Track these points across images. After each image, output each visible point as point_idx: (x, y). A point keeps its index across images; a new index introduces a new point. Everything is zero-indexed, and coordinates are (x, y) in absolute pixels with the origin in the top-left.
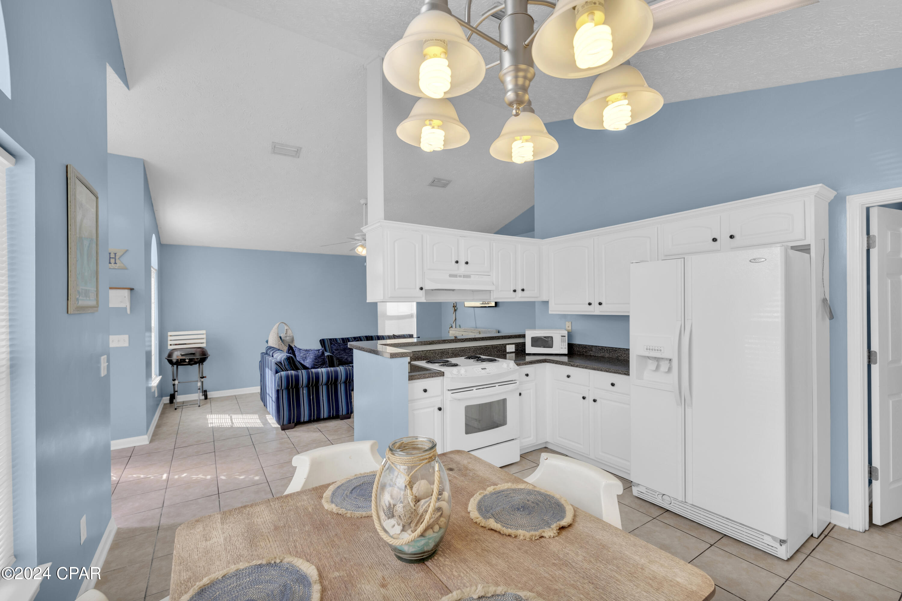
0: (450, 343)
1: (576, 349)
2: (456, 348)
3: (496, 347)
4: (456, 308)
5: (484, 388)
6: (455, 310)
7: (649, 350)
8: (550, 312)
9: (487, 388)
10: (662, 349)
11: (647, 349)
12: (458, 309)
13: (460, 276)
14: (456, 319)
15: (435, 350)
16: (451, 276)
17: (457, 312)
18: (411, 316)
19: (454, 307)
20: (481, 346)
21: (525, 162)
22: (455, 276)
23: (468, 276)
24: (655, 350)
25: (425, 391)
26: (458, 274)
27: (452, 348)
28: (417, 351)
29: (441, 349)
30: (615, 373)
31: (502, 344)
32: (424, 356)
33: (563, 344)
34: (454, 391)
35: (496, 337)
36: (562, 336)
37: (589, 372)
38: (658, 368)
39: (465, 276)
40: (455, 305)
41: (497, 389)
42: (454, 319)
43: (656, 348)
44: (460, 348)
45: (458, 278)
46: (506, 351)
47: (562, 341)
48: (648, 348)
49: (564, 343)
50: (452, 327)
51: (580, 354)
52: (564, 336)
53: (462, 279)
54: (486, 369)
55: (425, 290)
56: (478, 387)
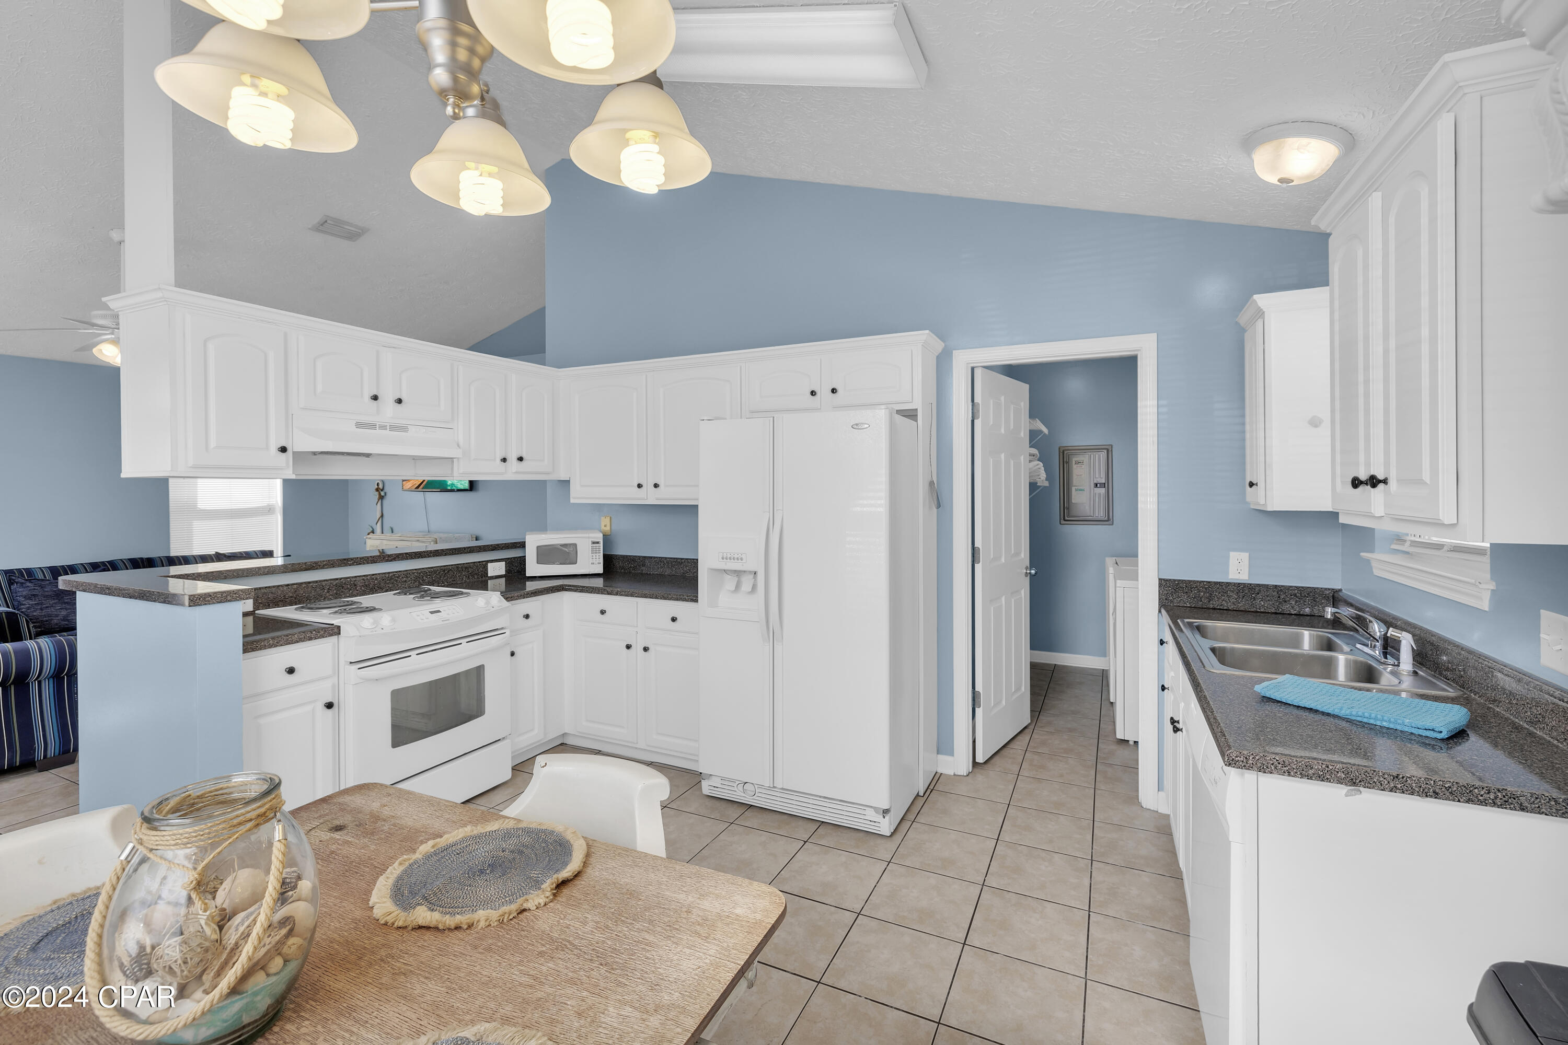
0: (360, 564)
1: (618, 564)
2: (373, 575)
3: (466, 568)
4: (382, 494)
5: (439, 649)
6: (381, 498)
7: (726, 559)
8: (572, 501)
9: (441, 648)
10: (743, 556)
11: (723, 559)
12: (388, 494)
13: (383, 427)
14: (382, 516)
15: (320, 581)
16: (359, 425)
17: (385, 502)
18: (269, 510)
19: (377, 490)
20: (432, 568)
21: (486, 215)
22: (372, 426)
23: (403, 429)
24: (734, 559)
25: (291, 671)
26: (378, 423)
27: (364, 576)
28: (274, 587)
29: (337, 579)
30: (677, 600)
31: (479, 562)
32: (291, 595)
33: (594, 557)
34: (362, 663)
35: (465, 548)
36: (594, 543)
37: (637, 603)
38: (738, 586)
39: (393, 428)
40: (381, 486)
41: (466, 649)
42: (379, 515)
43: (736, 556)
44: (385, 573)
45: (378, 431)
46: (487, 574)
47: (594, 551)
48: (725, 557)
49: (597, 555)
50: (373, 532)
51: (625, 573)
52: (598, 543)
53: (387, 432)
54: (439, 611)
55: (294, 453)
56: (423, 650)
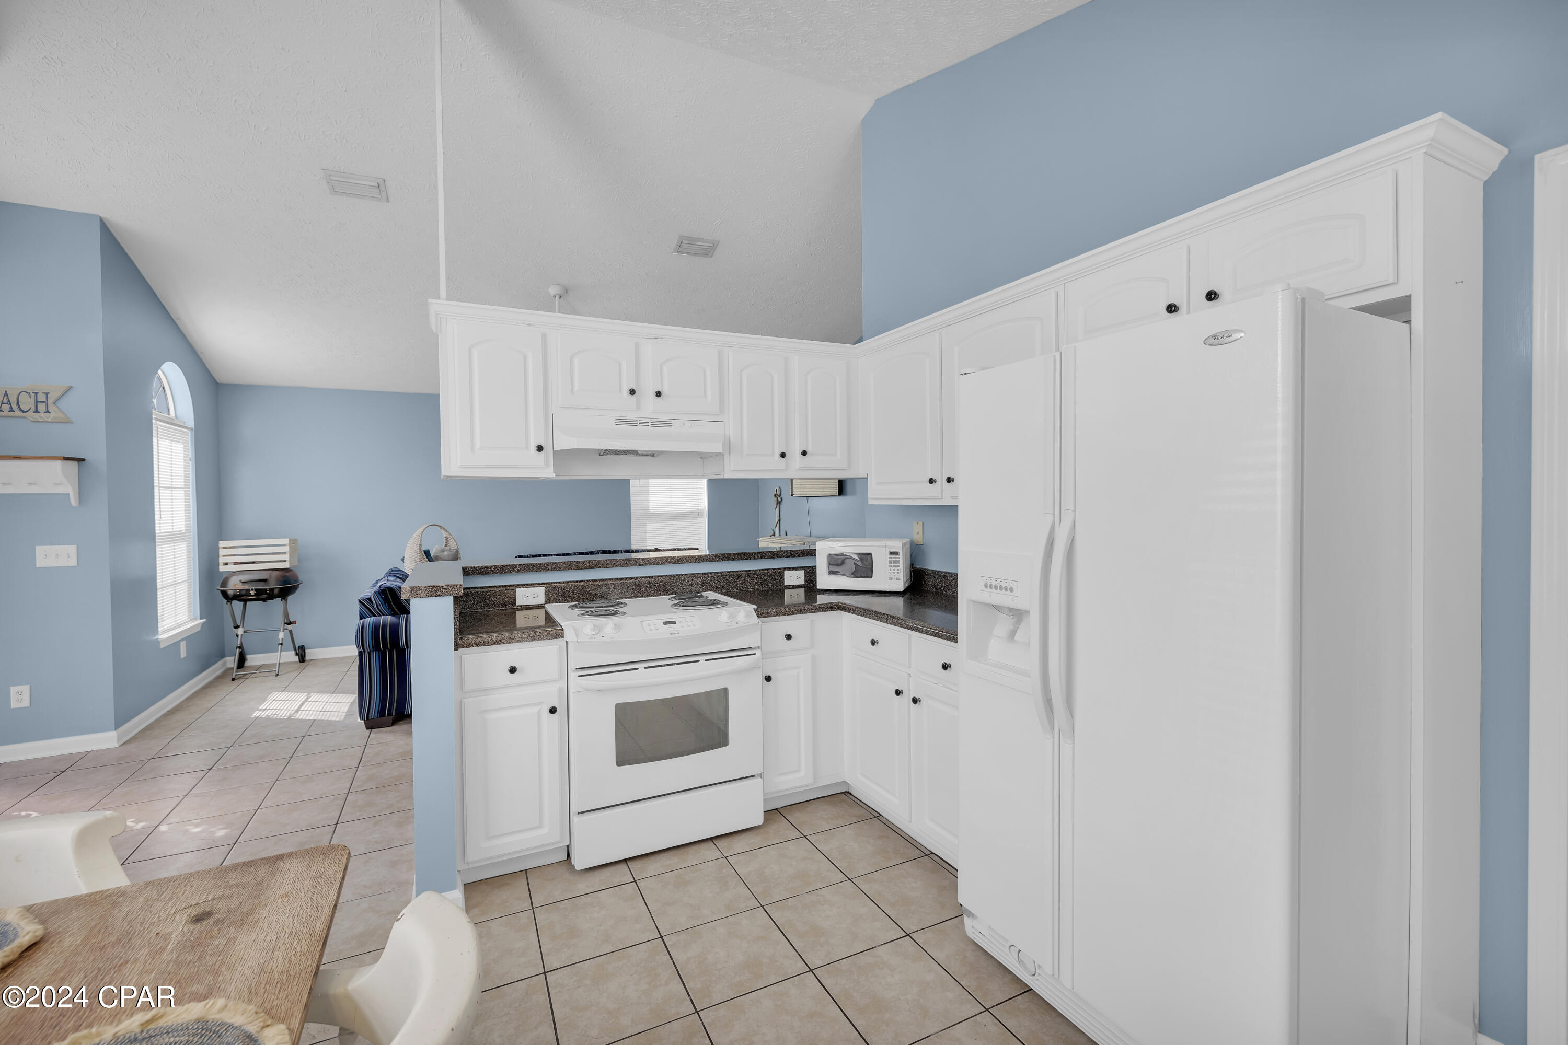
1: (930, 581)
3: (759, 575)
4: (780, 499)
5: (672, 664)
6: (779, 503)
8: (871, 502)
9: (678, 664)
12: (783, 499)
13: (644, 423)
14: (779, 520)
16: (619, 422)
17: (782, 506)
19: (775, 496)
22: (633, 423)
23: (667, 424)
25: (513, 670)
26: (639, 419)
31: (774, 569)
33: (892, 571)
34: (586, 670)
36: (891, 553)
39: (655, 424)
40: (778, 493)
41: (703, 667)
42: (777, 519)
45: (639, 428)
46: (783, 583)
47: (892, 564)
49: (896, 568)
51: (936, 593)
52: (896, 553)
53: (649, 428)
54: (674, 622)
55: (556, 453)
56: (653, 663)
